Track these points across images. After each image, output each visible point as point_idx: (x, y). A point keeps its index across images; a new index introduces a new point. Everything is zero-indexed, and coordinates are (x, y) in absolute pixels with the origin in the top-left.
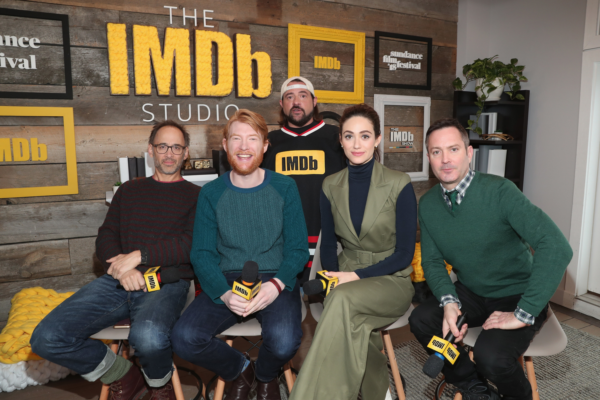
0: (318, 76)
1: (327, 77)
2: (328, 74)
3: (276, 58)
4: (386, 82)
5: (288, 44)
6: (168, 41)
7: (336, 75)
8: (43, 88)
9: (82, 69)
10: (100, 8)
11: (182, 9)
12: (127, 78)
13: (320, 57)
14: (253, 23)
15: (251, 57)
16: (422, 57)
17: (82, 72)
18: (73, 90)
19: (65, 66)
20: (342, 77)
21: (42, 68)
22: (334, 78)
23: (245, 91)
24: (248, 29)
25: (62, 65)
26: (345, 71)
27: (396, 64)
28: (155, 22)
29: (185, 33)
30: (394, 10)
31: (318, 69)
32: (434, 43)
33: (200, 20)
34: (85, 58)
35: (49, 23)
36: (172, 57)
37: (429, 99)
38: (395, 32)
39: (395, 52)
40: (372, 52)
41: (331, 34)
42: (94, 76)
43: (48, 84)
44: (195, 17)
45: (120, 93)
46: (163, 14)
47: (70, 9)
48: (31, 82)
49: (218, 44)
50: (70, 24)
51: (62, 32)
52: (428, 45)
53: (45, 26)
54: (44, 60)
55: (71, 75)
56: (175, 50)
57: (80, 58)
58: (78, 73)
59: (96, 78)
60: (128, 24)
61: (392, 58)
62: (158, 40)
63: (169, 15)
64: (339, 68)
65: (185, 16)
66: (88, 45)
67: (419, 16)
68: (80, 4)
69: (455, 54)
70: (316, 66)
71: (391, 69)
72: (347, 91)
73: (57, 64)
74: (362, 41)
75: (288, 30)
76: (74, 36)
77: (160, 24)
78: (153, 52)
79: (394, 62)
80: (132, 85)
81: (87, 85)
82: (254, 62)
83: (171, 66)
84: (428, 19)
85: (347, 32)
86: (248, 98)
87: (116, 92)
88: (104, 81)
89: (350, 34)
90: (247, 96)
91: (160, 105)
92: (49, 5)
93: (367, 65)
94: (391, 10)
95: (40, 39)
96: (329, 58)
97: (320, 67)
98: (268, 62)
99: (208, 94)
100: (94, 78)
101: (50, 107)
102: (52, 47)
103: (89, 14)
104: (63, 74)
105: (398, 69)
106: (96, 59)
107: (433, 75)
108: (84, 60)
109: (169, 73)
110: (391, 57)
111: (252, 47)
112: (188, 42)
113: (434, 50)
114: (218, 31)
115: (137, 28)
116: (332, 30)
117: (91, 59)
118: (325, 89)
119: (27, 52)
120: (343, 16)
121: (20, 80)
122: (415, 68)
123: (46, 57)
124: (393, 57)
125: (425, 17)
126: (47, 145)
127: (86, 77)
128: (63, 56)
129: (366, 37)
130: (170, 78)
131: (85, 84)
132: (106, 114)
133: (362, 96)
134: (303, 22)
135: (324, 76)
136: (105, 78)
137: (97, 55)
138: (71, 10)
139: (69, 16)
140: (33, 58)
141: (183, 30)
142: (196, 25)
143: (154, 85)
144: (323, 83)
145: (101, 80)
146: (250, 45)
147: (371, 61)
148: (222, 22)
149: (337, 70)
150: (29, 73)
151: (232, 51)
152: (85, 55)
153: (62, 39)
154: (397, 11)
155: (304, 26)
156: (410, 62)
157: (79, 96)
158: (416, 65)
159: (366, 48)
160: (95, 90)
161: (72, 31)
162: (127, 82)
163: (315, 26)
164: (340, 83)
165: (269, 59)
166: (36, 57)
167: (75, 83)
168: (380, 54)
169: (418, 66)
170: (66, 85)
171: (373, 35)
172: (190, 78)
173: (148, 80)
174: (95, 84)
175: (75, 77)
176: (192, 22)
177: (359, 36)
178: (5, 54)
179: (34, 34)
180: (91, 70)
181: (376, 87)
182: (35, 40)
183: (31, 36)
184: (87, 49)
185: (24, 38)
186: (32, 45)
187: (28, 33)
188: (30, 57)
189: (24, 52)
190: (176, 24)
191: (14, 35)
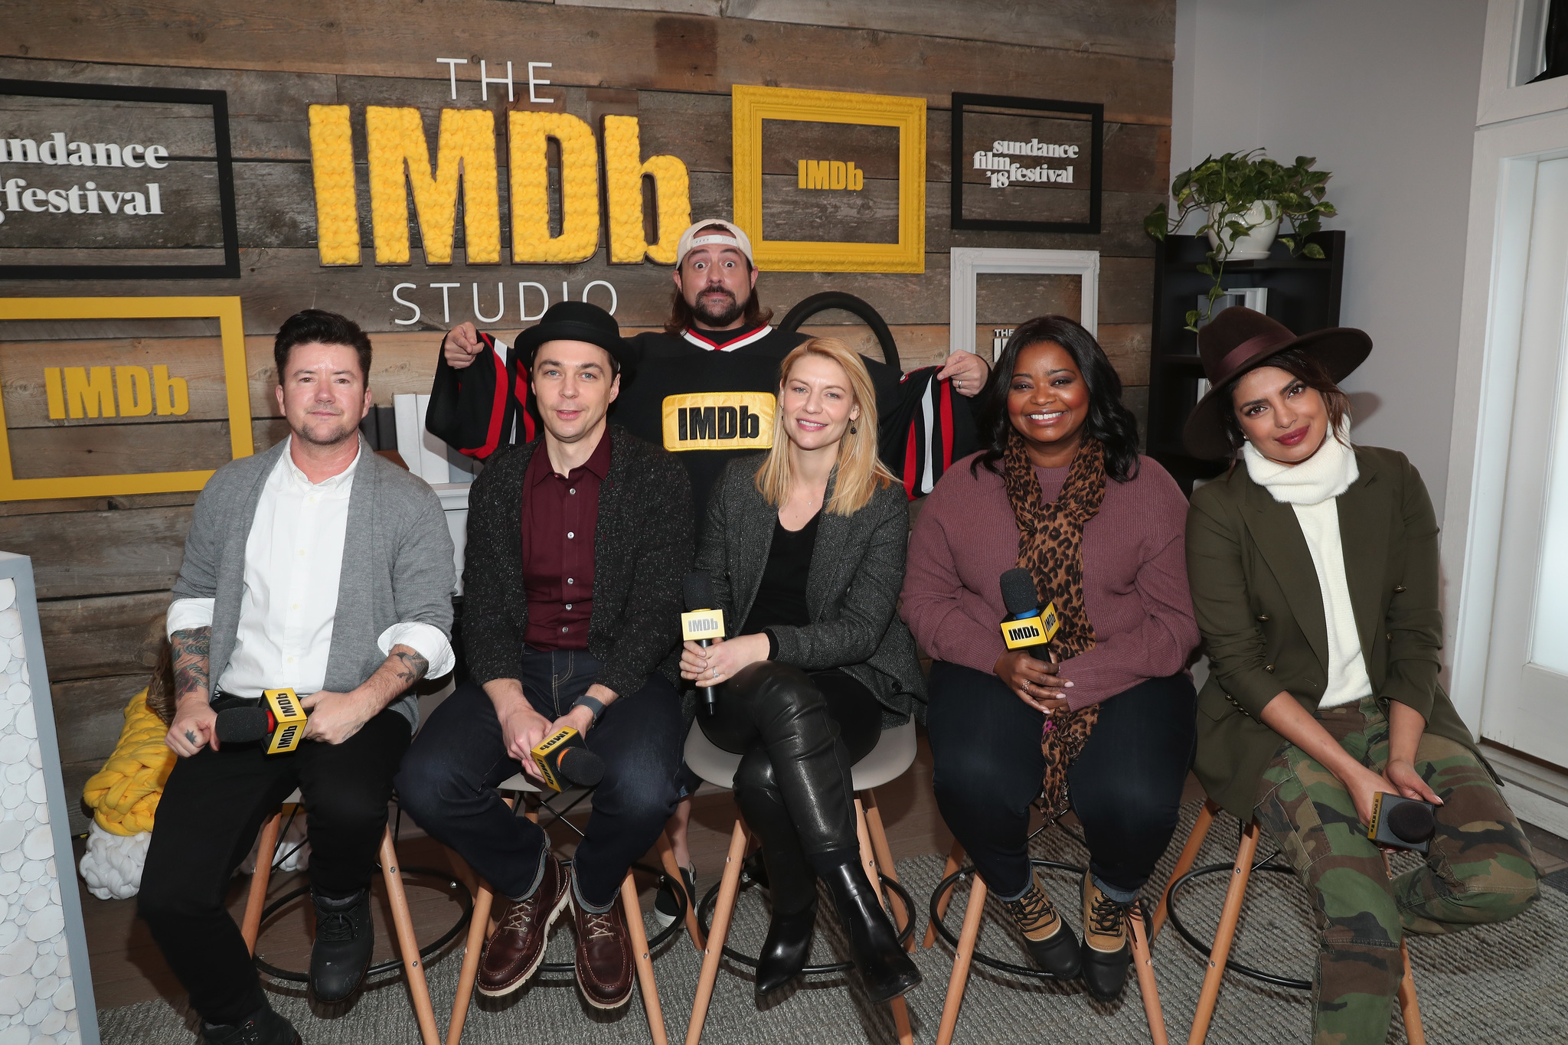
0: (807, 208)
1: (830, 210)
2: (833, 201)
3: (704, 169)
4: (983, 218)
5: (731, 135)
6: (445, 139)
7: (854, 204)
8: (176, 256)
9: (260, 211)
10: (295, 70)
11: (479, 63)
12: (355, 227)
13: (813, 163)
14: (645, 87)
15: (640, 170)
16: (1075, 153)
17: (260, 217)
18: (241, 257)
19: (222, 205)
20: (869, 208)
21: (172, 211)
22: (847, 212)
23: (626, 249)
24: (636, 102)
25: (215, 202)
26: (876, 194)
27: (1008, 172)
28: (417, 97)
29: (485, 120)
30: (1002, 39)
31: (807, 191)
32: (1107, 116)
33: (521, 88)
34: (264, 185)
35: (186, 110)
36: (456, 176)
37: (1095, 255)
38: (1005, 93)
39: (1006, 143)
40: (944, 144)
41: (839, 104)
42: (284, 225)
43: (188, 246)
44: (509, 81)
45: (340, 262)
46: (436, 77)
47: (228, 77)
48: (150, 244)
49: (561, 141)
50: (231, 110)
51: (213, 129)
52: (1093, 121)
53: (177, 118)
54: (178, 192)
55: (236, 225)
56: (462, 159)
57: (253, 185)
58: (250, 219)
59: (290, 228)
60: (358, 105)
61: (996, 159)
62: (422, 138)
63: (450, 80)
64: (859, 187)
65: (485, 80)
66: (269, 155)
67: (1067, 50)
68: (249, 65)
69: (1167, 143)
70: (802, 185)
71: (994, 185)
72: (881, 242)
73: (204, 201)
74: (917, 118)
75: (731, 99)
76: (239, 138)
77: (429, 100)
78: (413, 167)
79: (1001, 168)
80: (367, 241)
81: (269, 246)
82: (649, 180)
83: (454, 196)
84: (1092, 57)
85: (879, 98)
86: (636, 264)
87: (331, 261)
88: (306, 234)
89: (887, 104)
90: (633, 260)
91: (432, 285)
92: (184, 70)
93: (932, 176)
94: (993, 39)
95: (167, 148)
96: (835, 164)
97: (811, 186)
98: (682, 180)
99: (539, 258)
100: (285, 230)
101: (192, 295)
102: (193, 165)
103: (271, 86)
104: (217, 224)
105: (1011, 184)
106: (288, 186)
107: (1105, 195)
108: (262, 189)
109: (449, 213)
110: (994, 155)
111: (642, 145)
112: (490, 139)
113: (1110, 134)
114: (562, 110)
115: (375, 115)
116: (842, 95)
117: (278, 186)
118: (826, 238)
119: (138, 179)
120: (869, 60)
121: (129, 238)
122: (1059, 180)
123: (183, 187)
124: (1002, 155)
125: (1086, 51)
126: (187, 381)
127: (268, 228)
128: (216, 184)
129: (928, 108)
130: (452, 223)
131: (266, 244)
133: (919, 253)
134: (769, 79)
135: (823, 208)
136: (308, 227)
137: (291, 178)
138: (233, 79)
139: (228, 94)
140: (154, 189)
141: (479, 112)
142: (511, 99)
143: (416, 240)
144: (821, 226)
145: (299, 234)
146: (637, 142)
147: (944, 167)
148: (573, 89)
149: (855, 191)
150: (144, 223)
151: (593, 156)
152: (265, 178)
153: (214, 145)
154: (1009, 41)
155: (770, 90)
156: (1045, 166)
157: (253, 270)
158: (1058, 172)
159: (930, 136)
160: (288, 256)
161: (235, 127)
162: (355, 237)
163: (799, 88)
164: (865, 222)
165: (685, 172)
166: (160, 187)
167: (245, 243)
168: (965, 148)
169: (1067, 176)
170: (225, 247)
171: (946, 101)
172: (497, 223)
173: (402, 229)
174: (287, 243)
175: (244, 229)
176: (502, 91)
177: (910, 108)
178: (97, 184)
179: (155, 136)
180: (278, 212)
181: (955, 231)
182: (156, 151)
183: (147, 142)
184: (268, 166)
185: (134, 148)
186: (151, 161)
187: (142, 135)
188: (148, 188)
189: (136, 179)
190: (465, 99)
191: (115, 143)
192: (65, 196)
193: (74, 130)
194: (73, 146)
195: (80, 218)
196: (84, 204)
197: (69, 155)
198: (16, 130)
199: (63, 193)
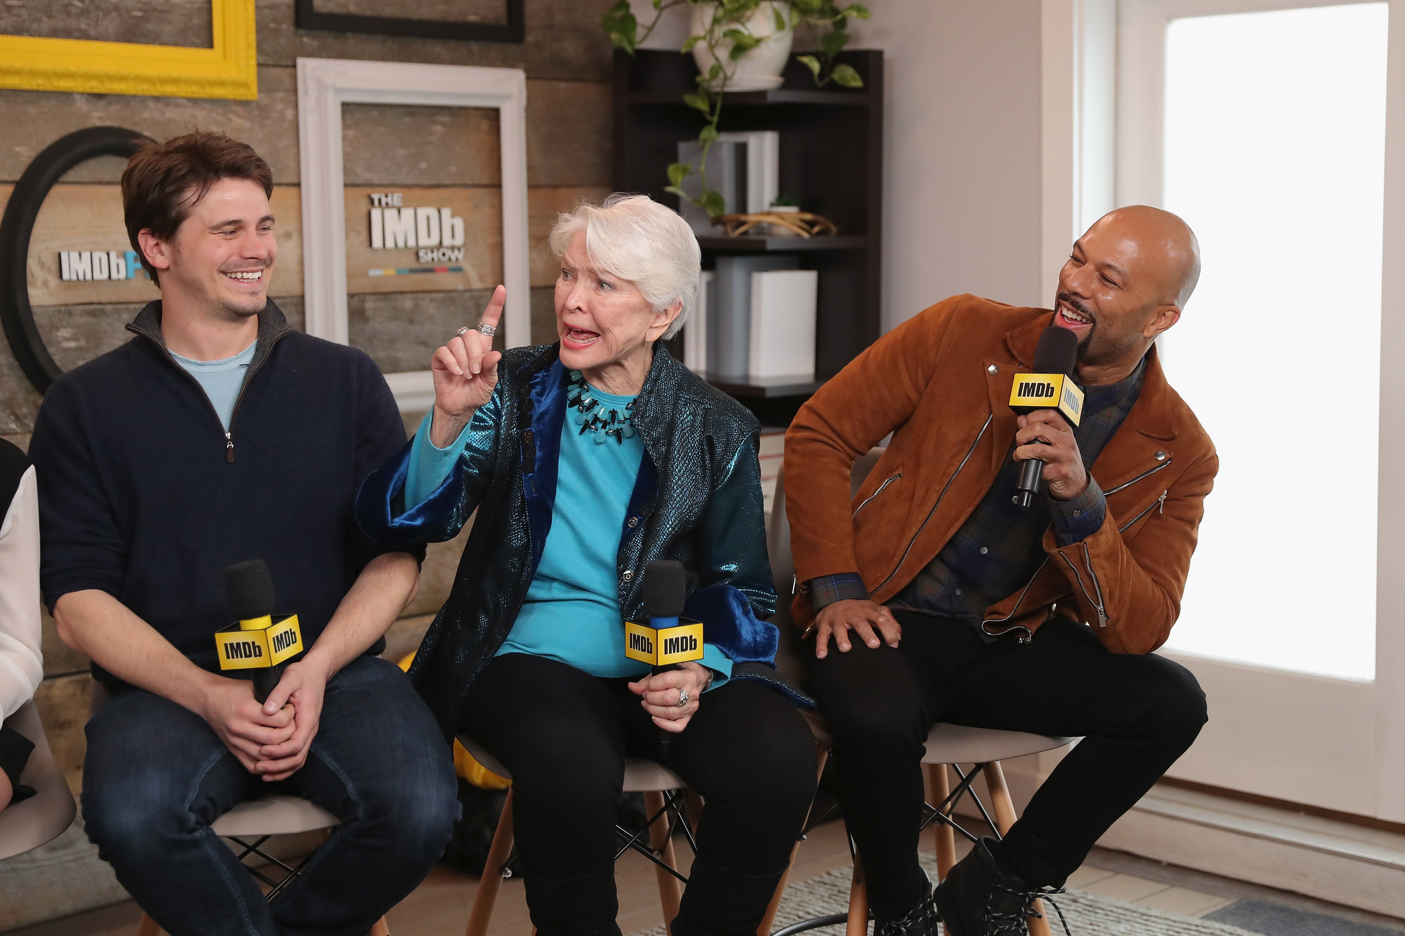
4: (343, 11)
37: (518, 77)
72: (184, 45)
118: (92, 33)
133: (247, 65)
164: (155, 10)
181: (301, 31)
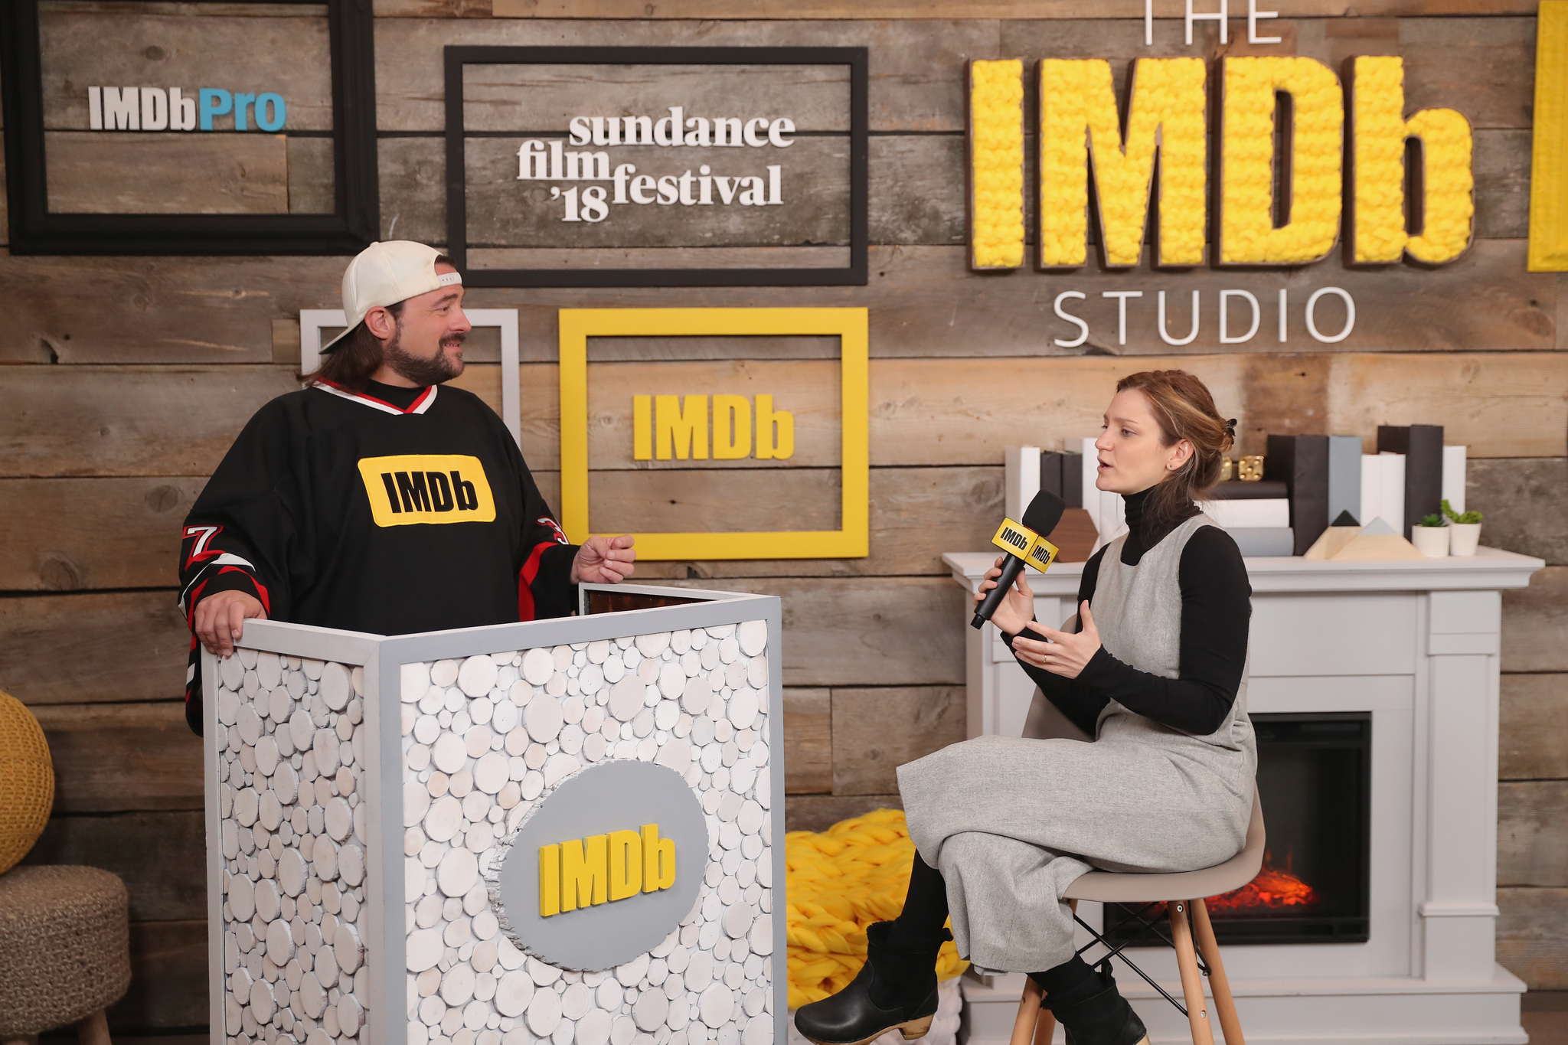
3: (1491, 125)
6: (1139, 97)
8: (793, 257)
9: (896, 198)
10: (950, 15)
12: (1021, 218)
14: (1409, 12)
15: (1402, 129)
17: (895, 206)
18: (870, 258)
19: (852, 192)
21: (793, 200)
23: (1376, 244)
24: (1395, 35)
25: (843, 187)
28: (1101, 46)
33: (1238, 24)
34: (903, 166)
35: (819, 73)
36: (1152, 148)
42: (925, 216)
43: (808, 244)
44: (1223, 16)
45: (997, 264)
46: (1126, 16)
47: (871, 29)
48: (765, 241)
49: (1295, 97)
50: (872, 71)
51: (848, 95)
53: (808, 83)
54: (800, 177)
55: (866, 216)
56: (1160, 126)
57: (890, 165)
58: (883, 209)
59: (930, 220)
60: (1029, 59)
62: (1112, 98)
63: (1143, 19)
65: (1191, 17)
66: (914, 127)
68: (898, 13)
73: (831, 187)
76: (878, 106)
77: (1118, 46)
78: (1097, 136)
80: (1033, 238)
81: (905, 243)
82: (1413, 146)
83: (1147, 175)
86: (1389, 265)
87: (987, 263)
88: (952, 228)
90: (1386, 259)
91: (1106, 294)
95: (794, 120)
98: (1462, 143)
99: (1256, 257)
100: (925, 222)
101: (808, 306)
102: (821, 141)
103: (921, 38)
104: (844, 216)
106: (931, 166)
108: (901, 170)
109: (1140, 197)
111: (1407, 104)
112: (1199, 97)
114: (1294, 52)
115: (1051, 70)
117: (919, 166)
121: (741, 235)
123: (807, 169)
126: (794, 416)
127: (904, 220)
128: (846, 165)
130: (1144, 212)
131: (901, 240)
132: (952, 323)
136: (955, 218)
137: (936, 155)
138: (877, 32)
139: (870, 50)
140: (775, 172)
141: (1184, 61)
142: (1224, 39)
143: (1095, 235)
145: (941, 227)
146: (1400, 91)
148: (1306, 23)
150: (761, 215)
151: (1336, 115)
152: (905, 155)
153: (847, 116)
157: (883, 274)
160: (926, 256)
161: (874, 90)
162: (1020, 232)
165: (1467, 130)
166: (782, 170)
167: (875, 239)
170: (851, 245)
172: (1202, 211)
173: (1079, 221)
174: (927, 239)
175: (876, 221)
178: (711, 169)
179: (782, 106)
180: (917, 199)
182: (782, 124)
183: (773, 114)
184: (910, 140)
185: (758, 123)
186: (775, 138)
187: (766, 107)
188: (768, 171)
189: (758, 160)
190: (1163, 44)
191: (736, 116)
192: (675, 183)
193: (692, 103)
194: (690, 123)
195: (688, 210)
196: (695, 193)
197: (685, 133)
198: (631, 107)
199: (674, 179)
